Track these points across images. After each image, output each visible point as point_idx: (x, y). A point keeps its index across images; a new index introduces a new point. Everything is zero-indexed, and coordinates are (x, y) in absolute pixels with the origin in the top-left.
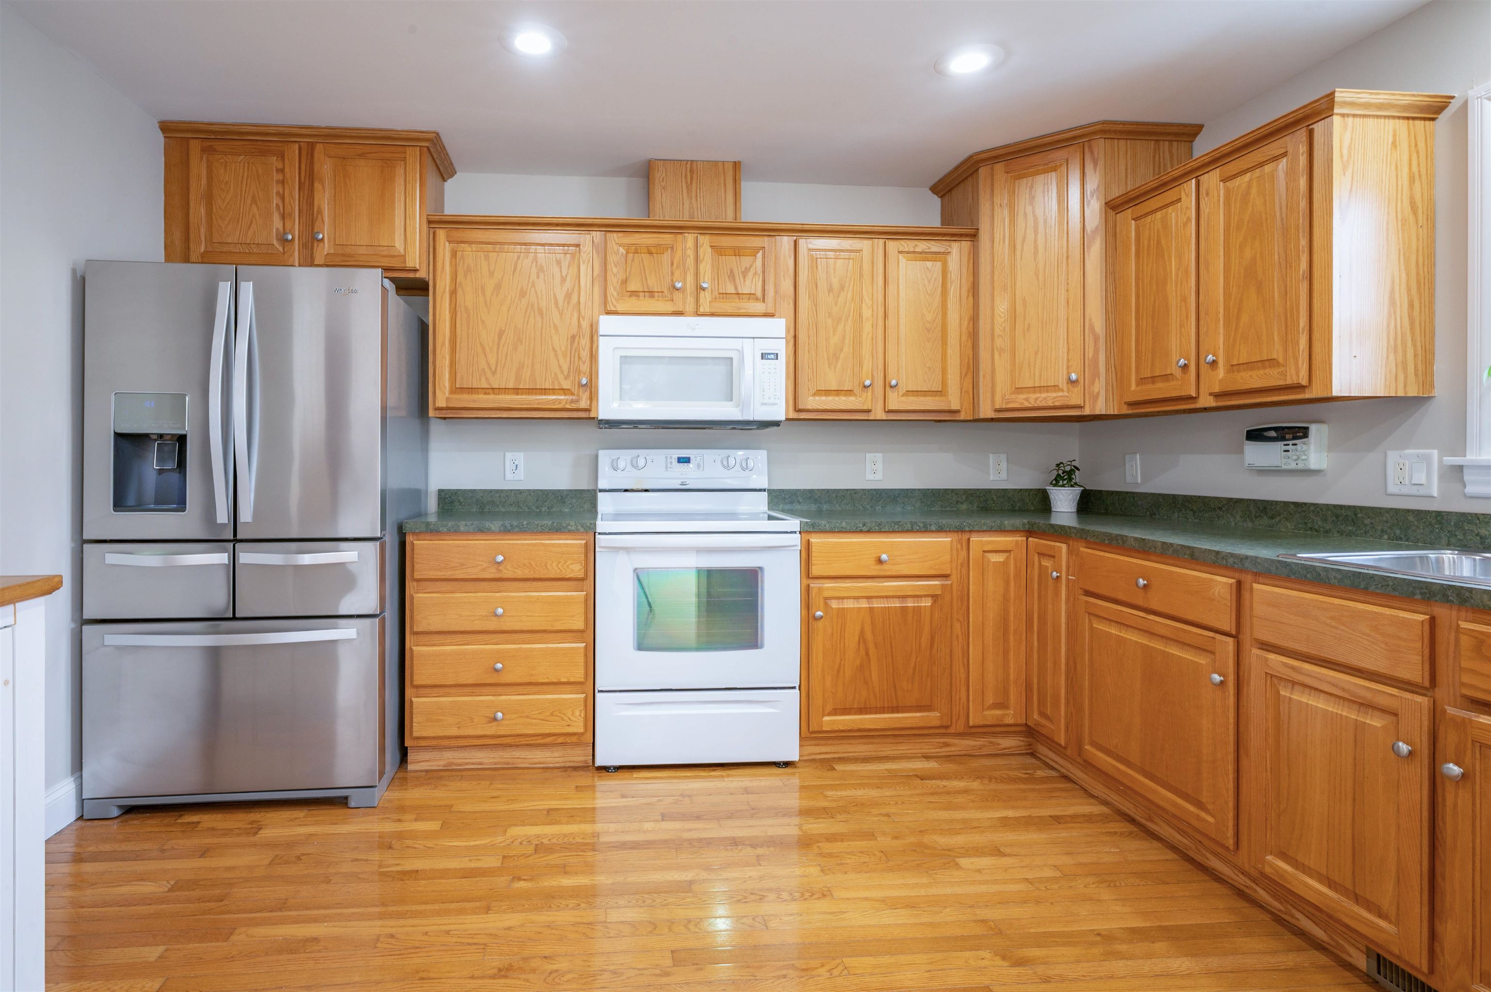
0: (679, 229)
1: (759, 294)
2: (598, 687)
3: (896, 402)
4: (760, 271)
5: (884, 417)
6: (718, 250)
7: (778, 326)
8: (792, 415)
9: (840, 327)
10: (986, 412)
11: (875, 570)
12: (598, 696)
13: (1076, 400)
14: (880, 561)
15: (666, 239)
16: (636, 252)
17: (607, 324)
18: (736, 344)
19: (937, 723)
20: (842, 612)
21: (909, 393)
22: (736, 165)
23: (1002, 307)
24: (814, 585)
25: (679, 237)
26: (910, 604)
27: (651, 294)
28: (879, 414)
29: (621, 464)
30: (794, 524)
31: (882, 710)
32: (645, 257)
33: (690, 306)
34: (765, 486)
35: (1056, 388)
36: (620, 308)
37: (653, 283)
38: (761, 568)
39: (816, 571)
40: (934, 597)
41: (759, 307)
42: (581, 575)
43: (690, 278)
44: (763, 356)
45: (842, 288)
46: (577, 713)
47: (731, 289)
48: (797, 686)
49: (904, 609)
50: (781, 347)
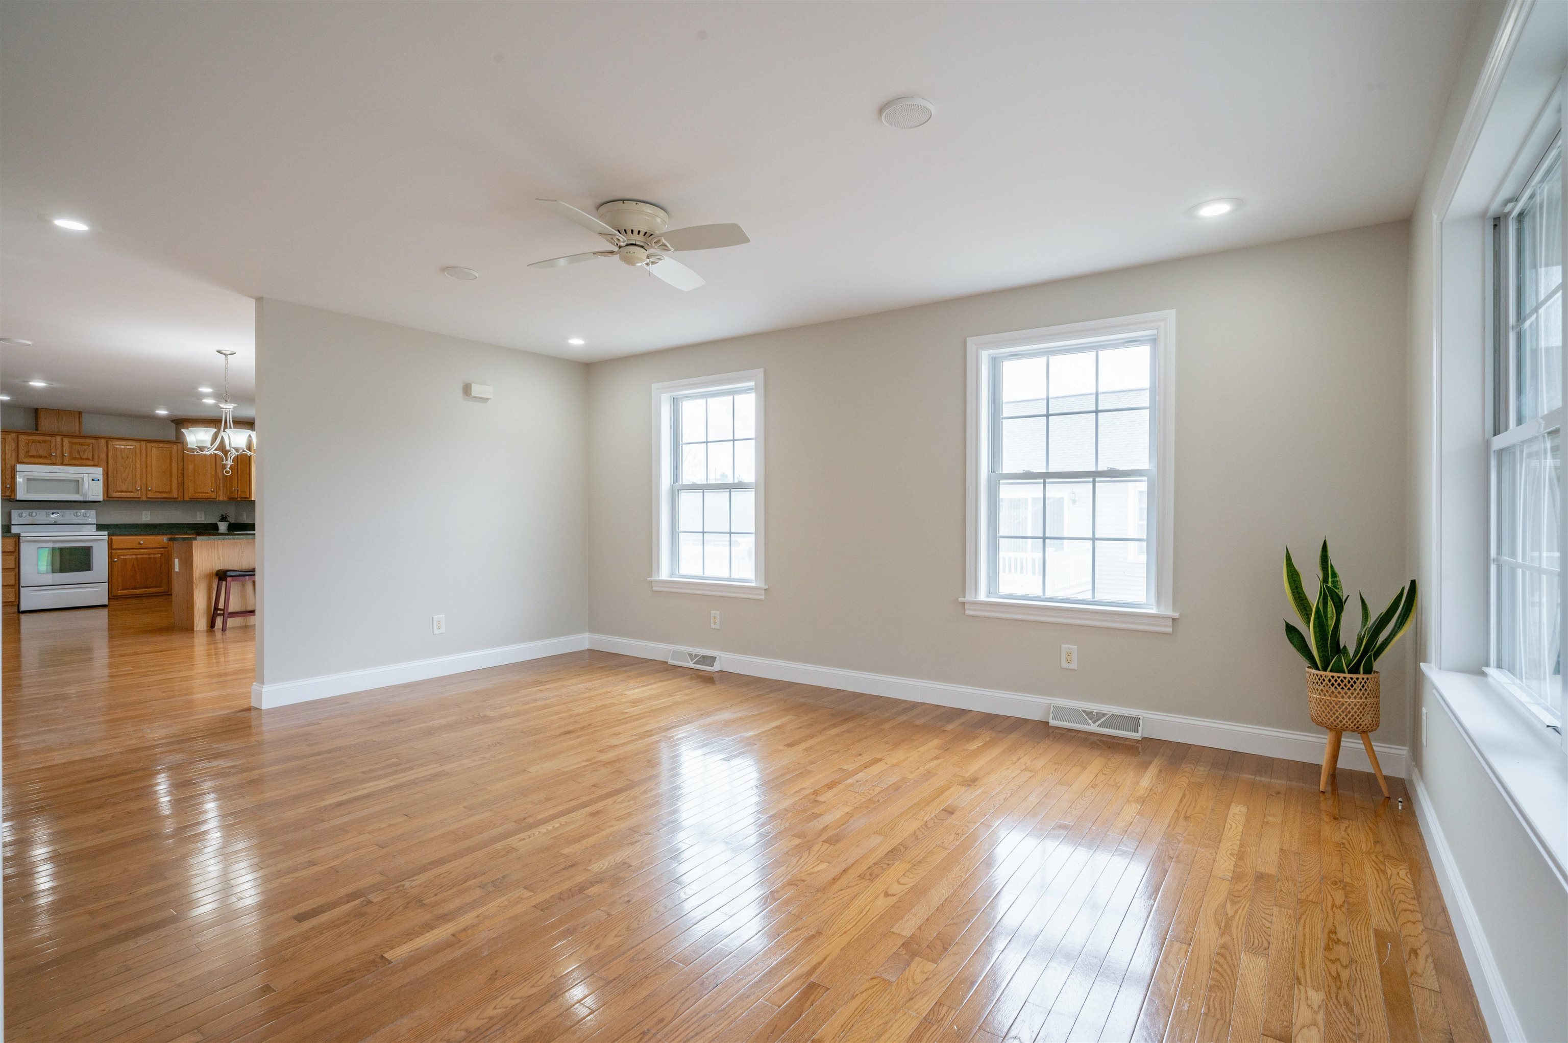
0: (53, 435)
1: (91, 458)
2: (22, 584)
3: (150, 495)
4: (91, 450)
5: (146, 499)
6: (72, 443)
7: (100, 470)
8: (106, 498)
9: (127, 470)
10: (186, 498)
11: (138, 546)
12: (22, 589)
13: (214, 496)
14: (140, 544)
15: (47, 438)
16: (33, 442)
17: (19, 467)
18: (81, 476)
19: (163, 591)
20: (125, 560)
21: (156, 492)
22: (80, 413)
23: (191, 467)
24: (114, 552)
25: (54, 438)
26: (152, 556)
27: (41, 457)
28: (144, 499)
29: (24, 515)
30: (106, 533)
31: (140, 588)
32: (38, 444)
33: (59, 460)
34: (95, 522)
35: (207, 493)
36: (25, 460)
37: (41, 452)
38: (92, 547)
39: (114, 547)
40: (162, 554)
41: (91, 463)
42: (13, 550)
43: (59, 452)
44: (93, 480)
45: (128, 457)
46: (12, 595)
47: (78, 456)
48: (107, 581)
49: (150, 558)
50: (101, 477)
